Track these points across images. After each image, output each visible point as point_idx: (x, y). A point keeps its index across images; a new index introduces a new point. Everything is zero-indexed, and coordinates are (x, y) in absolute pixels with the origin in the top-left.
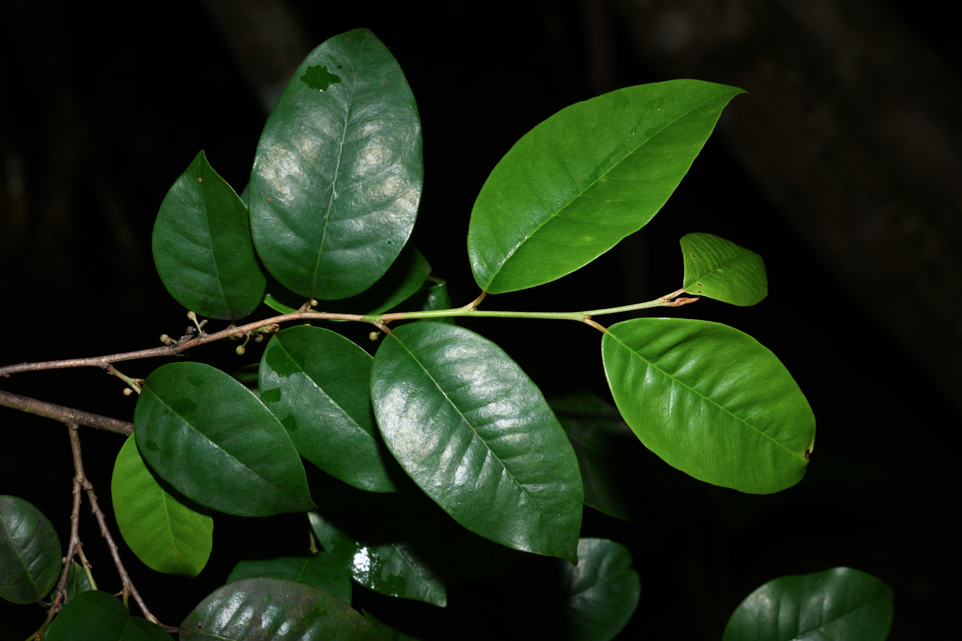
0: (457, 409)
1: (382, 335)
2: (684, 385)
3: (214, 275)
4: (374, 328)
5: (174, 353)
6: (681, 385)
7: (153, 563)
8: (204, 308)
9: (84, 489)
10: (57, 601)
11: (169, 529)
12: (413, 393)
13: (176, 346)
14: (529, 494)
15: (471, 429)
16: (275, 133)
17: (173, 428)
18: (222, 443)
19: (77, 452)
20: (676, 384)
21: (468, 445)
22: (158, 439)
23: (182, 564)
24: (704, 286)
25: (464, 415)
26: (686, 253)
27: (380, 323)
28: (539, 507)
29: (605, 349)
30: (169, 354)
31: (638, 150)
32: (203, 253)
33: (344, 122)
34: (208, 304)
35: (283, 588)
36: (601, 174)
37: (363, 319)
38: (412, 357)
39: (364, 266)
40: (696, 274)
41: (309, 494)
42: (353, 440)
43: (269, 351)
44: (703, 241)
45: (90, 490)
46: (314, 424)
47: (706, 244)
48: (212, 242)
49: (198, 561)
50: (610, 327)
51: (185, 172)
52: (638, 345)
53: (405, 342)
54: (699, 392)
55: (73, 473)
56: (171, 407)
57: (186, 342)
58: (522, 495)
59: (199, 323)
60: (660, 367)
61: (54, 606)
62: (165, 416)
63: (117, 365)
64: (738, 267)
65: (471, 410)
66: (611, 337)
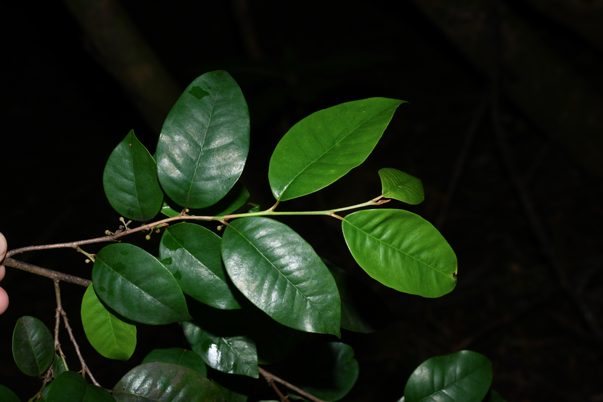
0: (269, 261)
1: (224, 227)
2: (386, 244)
3: (135, 196)
4: (220, 224)
5: (113, 239)
6: (385, 244)
7: (105, 353)
8: (129, 214)
9: (62, 315)
10: (48, 376)
11: (113, 334)
12: (245, 255)
13: (114, 236)
14: (311, 302)
15: (277, 270)
16: (173, 118)
17: (113, 279)
18: (140, 286)
19: (58, 295)
20: (382, 244)
21: (277, 279)
22: (106, 285)
23: (121, 353)
24: (392, 194)
25: (273, 264)
26: (382, 177)
27: (223, 220)
28: (318, 308)
29: (344, 229)
30: (110, 240)
31: (354, 131)
32: (130, 184)
33: (210, 116)
34: (131, 212)
35: (168, 367)
36: (336, 143)
37: (213, 218)
38: (242, 236)
39: (215, 191)
40: (388, 187)
41: (188, 311)
42: (212, 282)
43: (164, 238)
44: (390, 172)
45: (65, 315)
46: (191, 275)
47: (392, 174)
48: (135, 178)
49: (130, 350)
50: (345, 217)
51: (123, 141)
52: (361, 225)
53: (238, 229)
54: (394, 247)
55: (56, 306)
56: (112, 268)
57: (119, 234)
58: (308, 303)
59: (126, 223)
60: (373, 235)
61: (47, 378)
62: (109, 273)
63: (81, 246)
64: (409, 185)
65: (276, 260)
66: (346, 222)
